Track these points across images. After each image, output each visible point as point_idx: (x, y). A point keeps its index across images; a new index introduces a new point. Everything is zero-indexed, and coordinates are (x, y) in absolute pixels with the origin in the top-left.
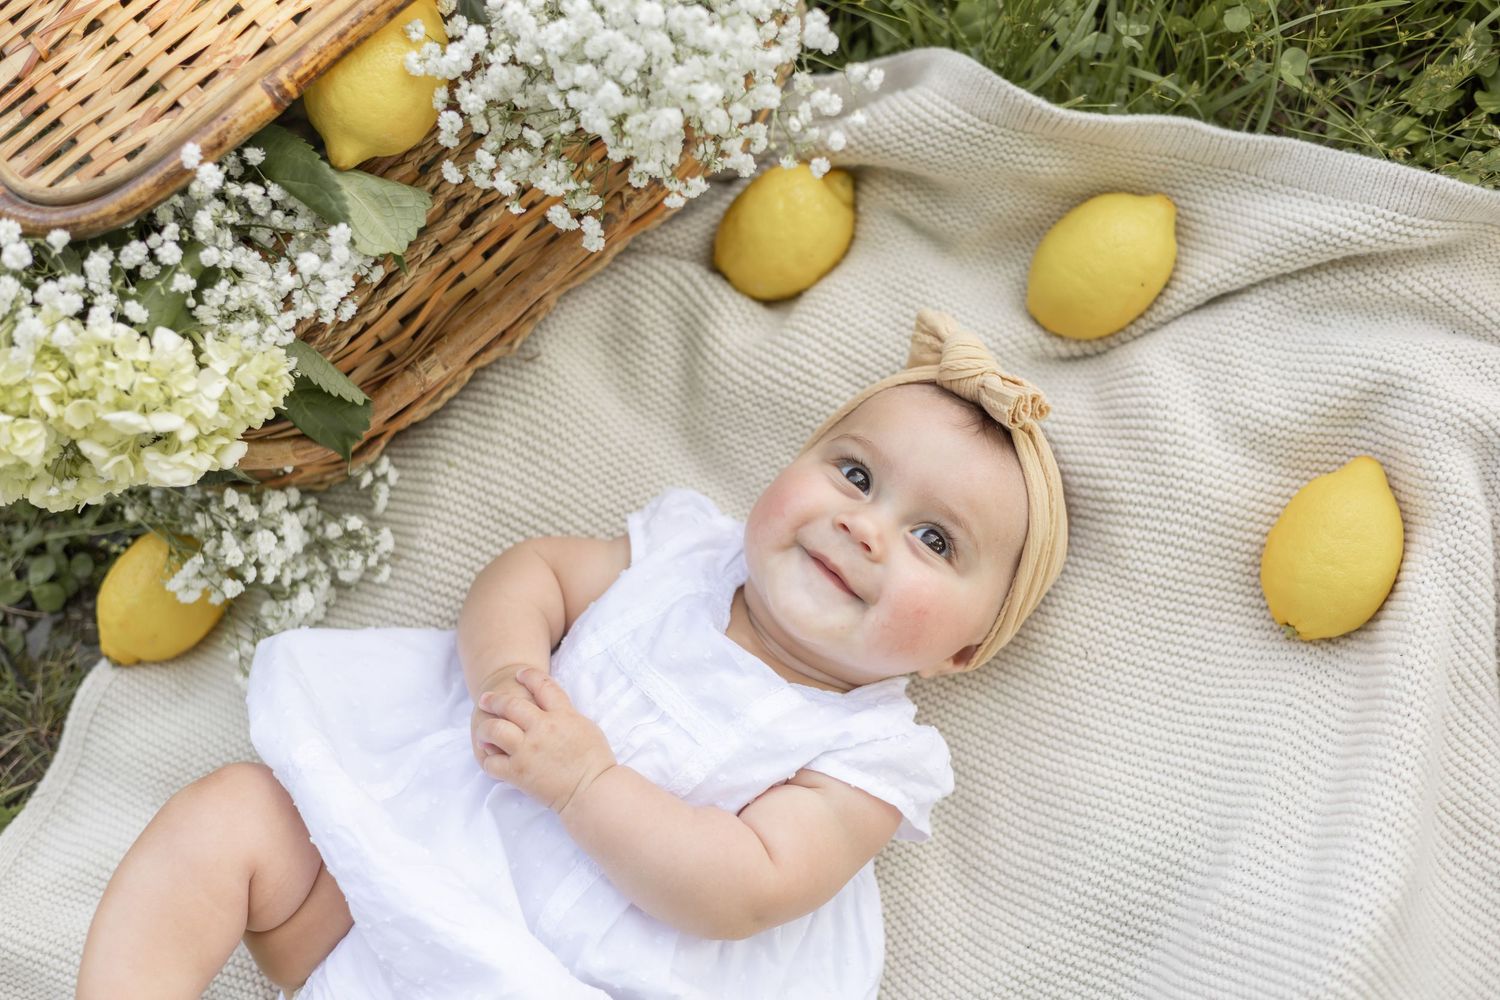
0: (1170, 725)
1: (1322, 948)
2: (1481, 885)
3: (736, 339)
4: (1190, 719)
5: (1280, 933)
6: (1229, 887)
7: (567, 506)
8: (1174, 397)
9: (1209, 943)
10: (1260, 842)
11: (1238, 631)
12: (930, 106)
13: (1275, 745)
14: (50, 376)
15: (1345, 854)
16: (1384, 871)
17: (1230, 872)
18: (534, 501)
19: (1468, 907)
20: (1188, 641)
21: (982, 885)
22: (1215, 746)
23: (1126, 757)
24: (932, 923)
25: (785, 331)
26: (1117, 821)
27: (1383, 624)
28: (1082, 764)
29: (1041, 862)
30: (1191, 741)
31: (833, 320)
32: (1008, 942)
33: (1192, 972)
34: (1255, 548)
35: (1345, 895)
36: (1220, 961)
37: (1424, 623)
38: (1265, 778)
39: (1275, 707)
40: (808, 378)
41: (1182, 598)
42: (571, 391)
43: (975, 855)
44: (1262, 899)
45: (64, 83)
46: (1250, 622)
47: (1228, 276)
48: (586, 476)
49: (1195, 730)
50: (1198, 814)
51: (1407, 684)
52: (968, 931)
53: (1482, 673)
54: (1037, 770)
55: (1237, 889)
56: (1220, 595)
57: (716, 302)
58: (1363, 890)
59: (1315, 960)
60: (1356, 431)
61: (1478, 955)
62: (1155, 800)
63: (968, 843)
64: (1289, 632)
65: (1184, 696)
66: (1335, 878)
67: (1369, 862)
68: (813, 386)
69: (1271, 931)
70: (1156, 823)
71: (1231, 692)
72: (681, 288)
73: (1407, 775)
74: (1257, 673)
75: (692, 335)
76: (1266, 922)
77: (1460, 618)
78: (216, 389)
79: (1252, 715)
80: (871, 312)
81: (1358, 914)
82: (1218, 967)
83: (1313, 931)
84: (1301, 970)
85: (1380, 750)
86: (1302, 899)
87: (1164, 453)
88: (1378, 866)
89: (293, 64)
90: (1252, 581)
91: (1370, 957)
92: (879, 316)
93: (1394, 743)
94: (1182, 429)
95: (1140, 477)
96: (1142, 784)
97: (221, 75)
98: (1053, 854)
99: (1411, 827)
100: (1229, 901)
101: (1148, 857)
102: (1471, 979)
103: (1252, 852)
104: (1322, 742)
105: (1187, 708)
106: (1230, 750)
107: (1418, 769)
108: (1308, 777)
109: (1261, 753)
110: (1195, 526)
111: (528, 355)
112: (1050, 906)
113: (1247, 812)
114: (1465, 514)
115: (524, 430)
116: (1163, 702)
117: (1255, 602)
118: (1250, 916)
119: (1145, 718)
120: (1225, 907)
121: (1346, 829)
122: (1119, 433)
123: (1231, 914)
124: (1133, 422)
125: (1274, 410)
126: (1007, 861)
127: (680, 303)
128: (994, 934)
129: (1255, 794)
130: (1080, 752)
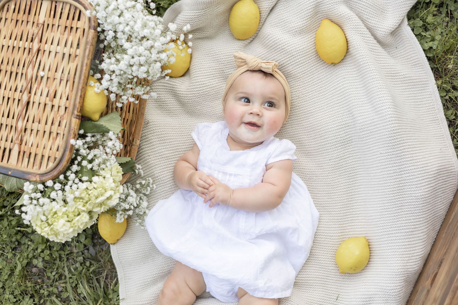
0: (324, 99)
1: (385, 121)
2: (403, 85)
3: (184, 88)
4: (327, 95)
5: (375, 123)
6: (359, 122)
7: (178, 146)
8: (278, 36)
9: (363, 135)
10: (359, 109)
11: (323, 71)
12: (189, 14)
13: (347, 88)
14: (79, 203)
15: (376, 100)
16: (386, 98)
17: (358, 119)
18: (171, 150)
19: (403, 91)
20: (316, 80)
21: (312, 155)
22: (336, 96)
23: (321, 111)
24: (309, 169)
25: (193, 79)
26: (329, 124)
27: (350, 50)
28: (314, 118)
29: (320, 143)
30: (331, 99)
31: (200, 70)
32: (325, 162)
33: (364, 142)
34: (315, 52)
35: (382, 108)
36: (368, 136)
37: (358, 45)
38: (350, 96)
39: (342, 81)
40: (204, 85)
41: (308, 73)
42: (160, 123)
43: (306, 151)
44: (367, 119)
45: (30, 146)
46: (324, 67)
47: (271, 4)
48: (176, 137)
49: (330, 96)
50: (343, 112)
51: (364, 59)
52: (316, 165)
53: (375, 45)
54: (306, 126)
55: (361, 121)
56: (315, 66)
57: (174, 83)
58: (385, 104)
59: (386, 124)
60: (318, 16)
61: (411, 98)
62: (333, 115)
63: (303, 149)
64: (334, 64)
65: (323, 91)
66: (378, 106)
67: (382, 98)
68: (206, 86)
69: (373, 124)
70: (336, 119)
71: (331, 84)
72: (164, 86)
73: (377, 77)
74: (333, 76)
75: (174, 93)
76: (371, 123)
77: (364, 38)
78: (111, 180)
79: (339, 85)
80: (206, 62)
81: (387, 110)
82: (368, 138)
83: (381, 119)
84: (384, 127)
85: (368, 75)
86: (374, 114)
87: (285, 48)
88: (384, 98)
89: (76, 109)
90: (319, 59)
91: (395, 116)
92: (208, 62)
93: (370, 72)
94: (285, 41)
95: (284, 56)
96: (328, 114)
97: (62, 121)
98: (321, 139)
99: (384, 86)
100: (361, 124)
101: (340, 127)
102: (413, 104)
103: (359, 112)
104: (355, 81)
105: (325, 93)
106: (339, 95)
107: (378, 74)
108: (358, 89)
109: (346, 92)
110: (301, 57)
111: (147, 123)
112: (328, 149)
113: (352, 105)
114: (350, 18)
115: (158, 138)
116: (320, 95)
117: (322, 63)
118: (367, 124)
119: (319, 101)
120: (361, 126)
121: (373, 95)
122: (273, 50)
123: (364, 126)
124: (274, 46)
125: (300, 24)
126: (314, 147)
127: (167, 89)
128: (321, 162)
129: (351, 100)
130: (312, 117)
